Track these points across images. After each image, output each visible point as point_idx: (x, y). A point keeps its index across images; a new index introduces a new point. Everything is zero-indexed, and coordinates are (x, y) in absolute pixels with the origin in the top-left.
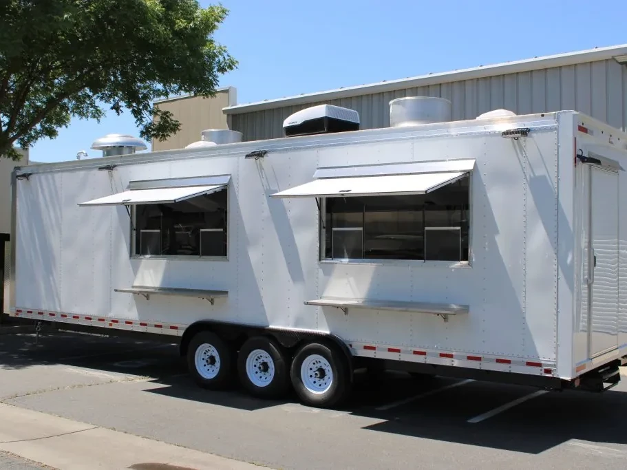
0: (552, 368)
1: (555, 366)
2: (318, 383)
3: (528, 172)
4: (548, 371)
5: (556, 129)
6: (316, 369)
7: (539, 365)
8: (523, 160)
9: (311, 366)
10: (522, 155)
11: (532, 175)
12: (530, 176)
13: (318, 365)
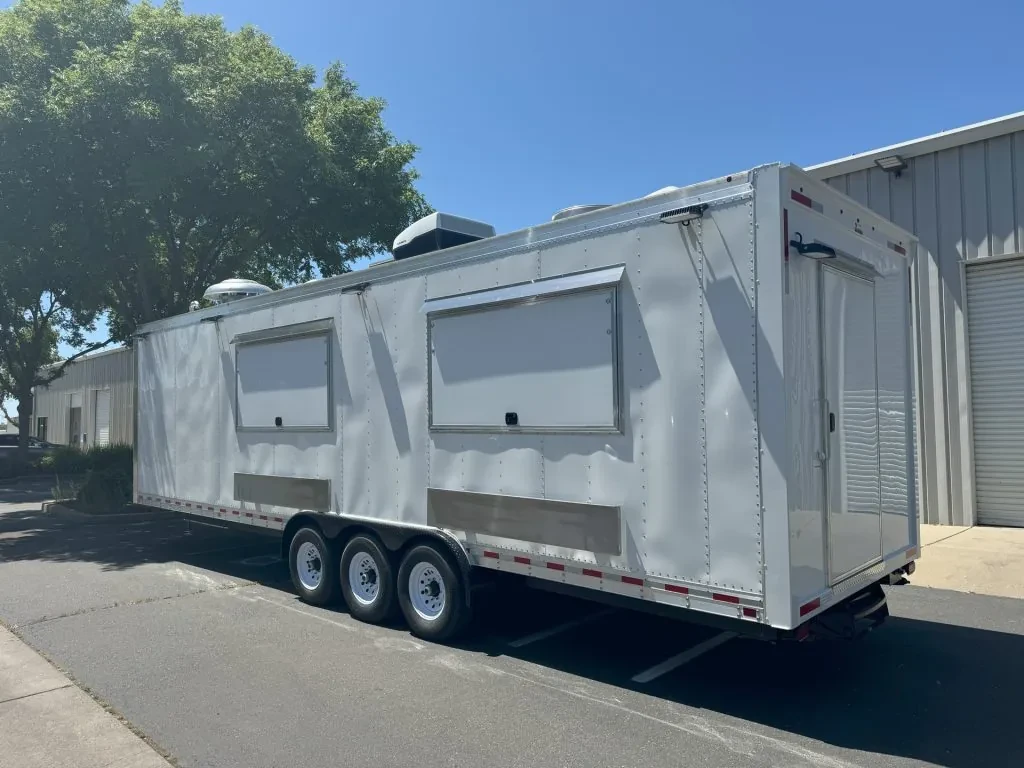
0: (757, 608)
1: (760, 604)
2: (430, 604)
3: (706, 275)
4: (750, 612)
5: (750, 198)
6: (429, 583)
7: (735, 600)
8: (697, 256)
9: (423, 577)
10: (696, 249)
11: (711, 279)
12: (708, 280)
13: (431, 577)
